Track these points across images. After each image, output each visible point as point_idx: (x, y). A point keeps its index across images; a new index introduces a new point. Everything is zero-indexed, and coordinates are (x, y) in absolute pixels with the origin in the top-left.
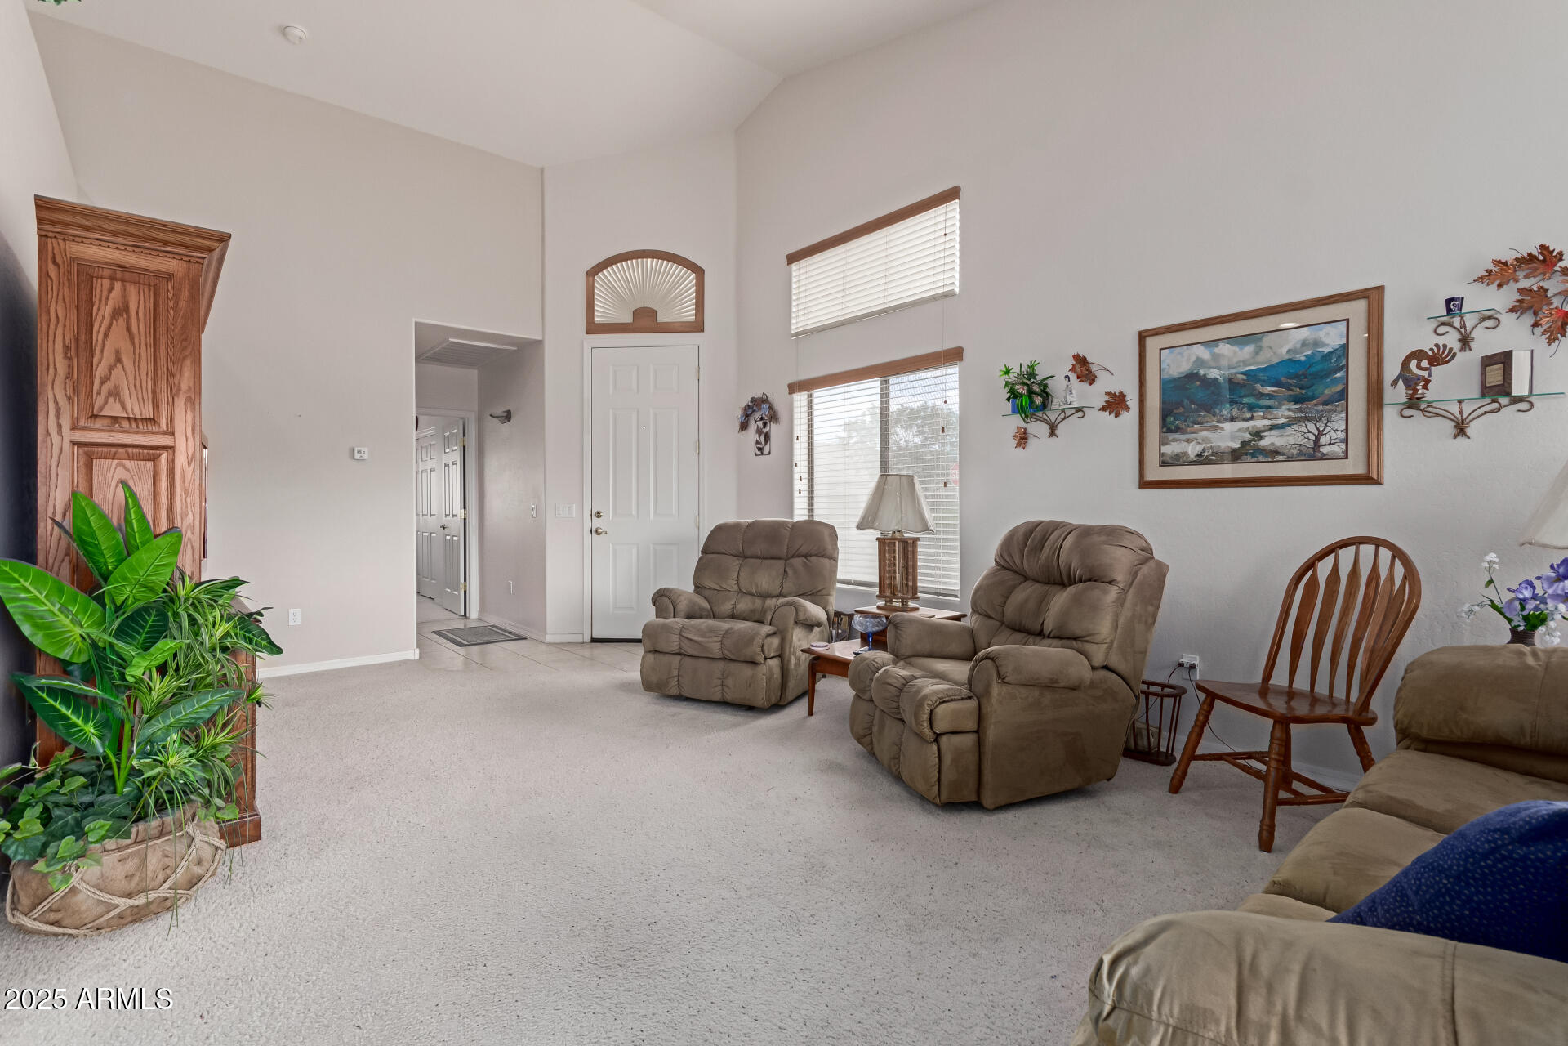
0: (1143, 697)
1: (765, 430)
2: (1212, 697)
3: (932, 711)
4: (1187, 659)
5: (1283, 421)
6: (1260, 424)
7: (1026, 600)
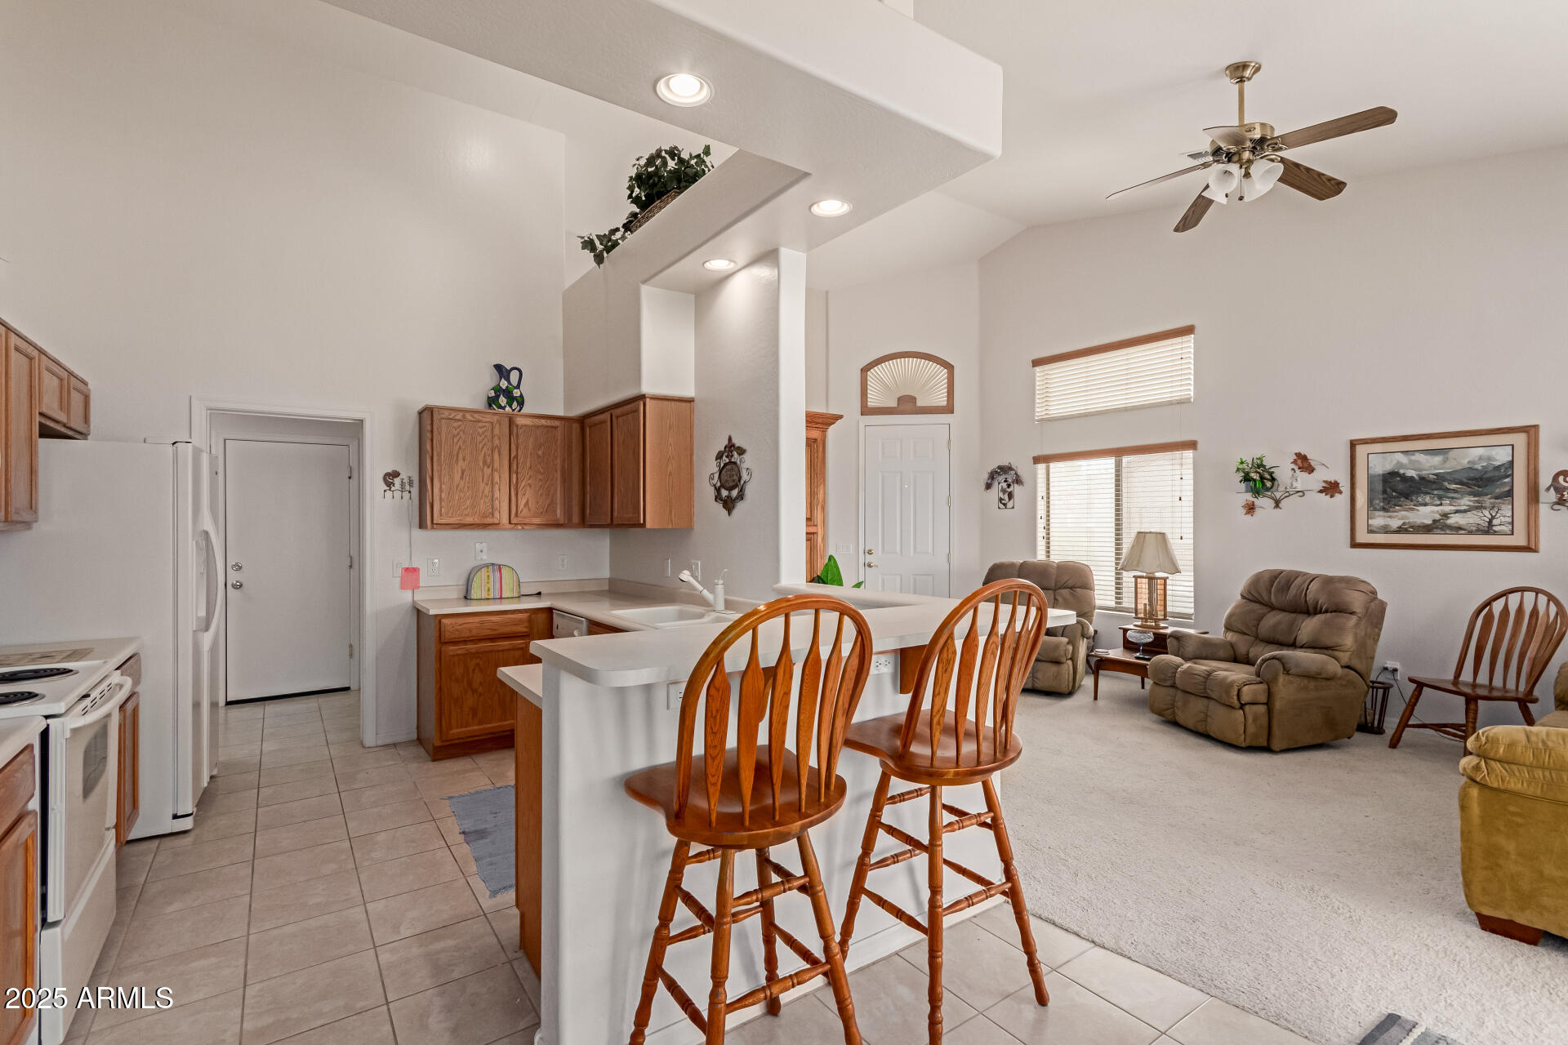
0: (1371, 690)
1: (1009, 490)
2: (1420, 685)
3: (1239, 690)
4: (1390, 664)
5: (1465, 507)
6: (1447, 509)
7: (1279, 623)
